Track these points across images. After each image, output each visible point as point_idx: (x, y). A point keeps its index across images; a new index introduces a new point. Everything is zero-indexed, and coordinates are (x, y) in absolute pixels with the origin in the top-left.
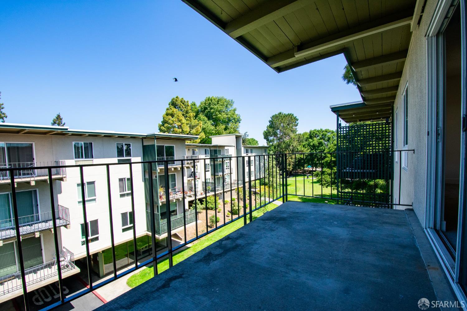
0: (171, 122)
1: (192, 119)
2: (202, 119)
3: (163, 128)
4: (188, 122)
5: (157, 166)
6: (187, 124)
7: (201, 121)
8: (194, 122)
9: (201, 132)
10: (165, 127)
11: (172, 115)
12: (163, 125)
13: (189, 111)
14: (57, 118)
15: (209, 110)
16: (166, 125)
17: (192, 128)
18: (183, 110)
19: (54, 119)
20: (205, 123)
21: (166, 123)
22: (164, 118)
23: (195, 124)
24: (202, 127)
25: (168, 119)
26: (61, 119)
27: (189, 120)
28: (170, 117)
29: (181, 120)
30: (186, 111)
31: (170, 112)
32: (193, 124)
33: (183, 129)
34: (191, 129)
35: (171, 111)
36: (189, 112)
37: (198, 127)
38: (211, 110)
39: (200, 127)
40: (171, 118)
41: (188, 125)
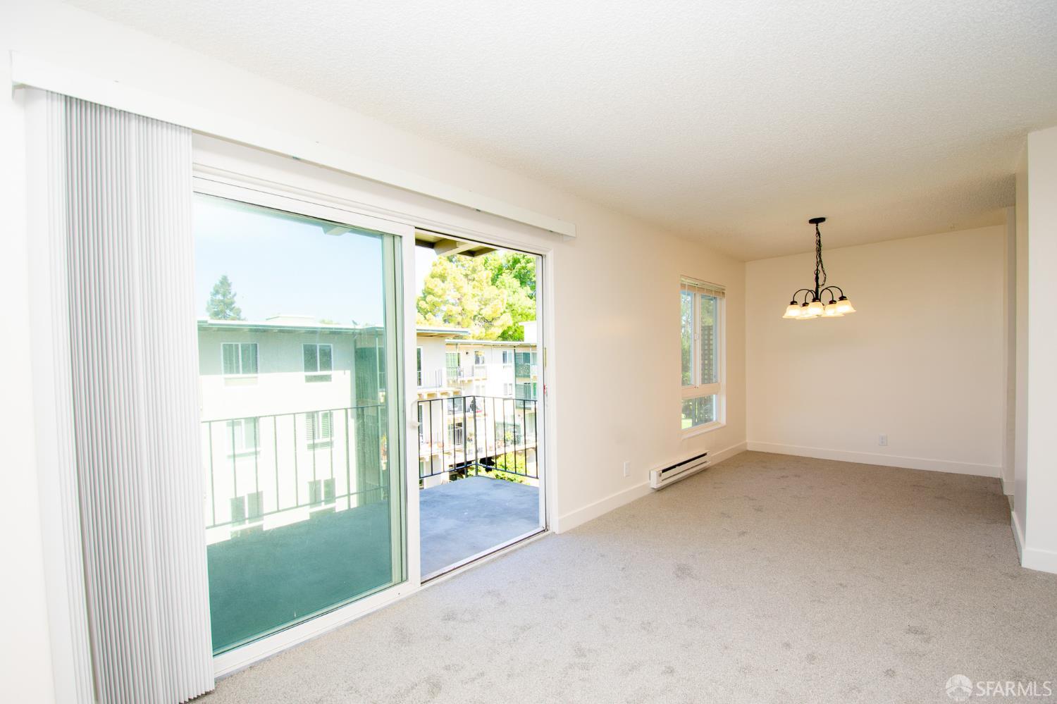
0: (440, 292)
1: (485, 284)
2: (507, 285)
3: (423, 305)
4: (476, 291)
5: (379, 389)
6: (474, 296)
7: (505, 288)
8: (490, 291)
9: (505, 312)
10: (427, 303)
11: (443, 278)
12: (424, 299)
13: (479, 267)
14: (222, 283)
15: (524, 265)
16: (429, 298)
17: (485, 305)
18: (467, 265)
19: (216, 285)
20: (514, 292)
21: (430, 293)
22: (426, 284)
23: (492, 296)
24: (505, 302)
25: (434, 285)
26: (229, 285)
27: (478, 287)
28: (438, 281)
29: (461, 287)
30: (473, 268)
31: (439, 270)
32: (487, 295)
33: (465, 307)
34: (483, 307)
35: (442, 268)
36: (479, 269)
37: (496, 300)
38: (528, 265)
39: (502, 301)
40: (441, 282)
41: (476, 299)
